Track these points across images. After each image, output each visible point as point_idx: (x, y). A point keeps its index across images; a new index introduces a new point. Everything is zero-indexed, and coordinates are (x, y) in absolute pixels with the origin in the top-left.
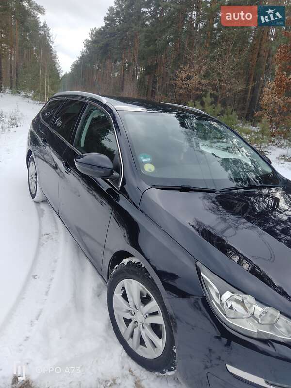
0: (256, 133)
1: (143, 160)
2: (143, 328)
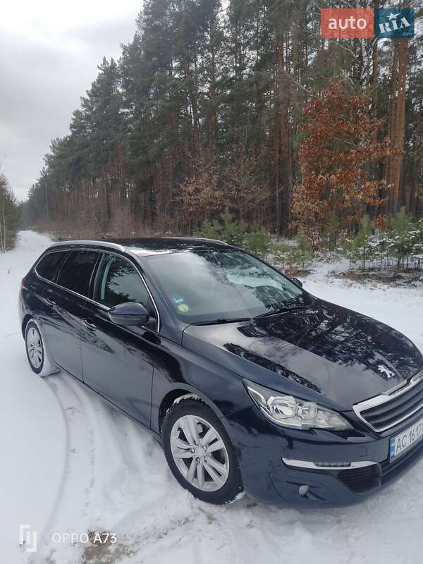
0: (294, 249)
1: (176, 302)
2: (206, 461)
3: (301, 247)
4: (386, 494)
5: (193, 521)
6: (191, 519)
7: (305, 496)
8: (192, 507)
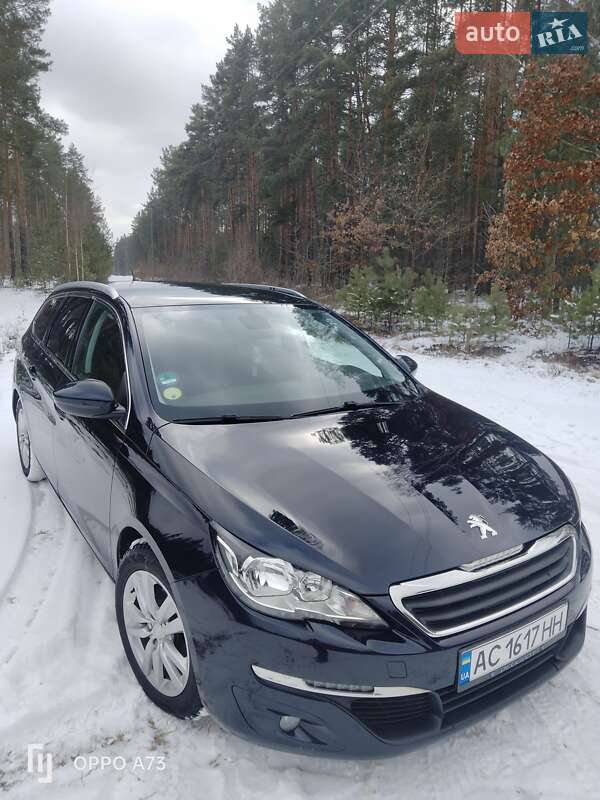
1: (164, 383)
2: (164, 648)
3: (494, 311)
4: (468, 737)
5: (129, 740)
6: (126, 737)
7: (291, 733)
8: (138, 717)
